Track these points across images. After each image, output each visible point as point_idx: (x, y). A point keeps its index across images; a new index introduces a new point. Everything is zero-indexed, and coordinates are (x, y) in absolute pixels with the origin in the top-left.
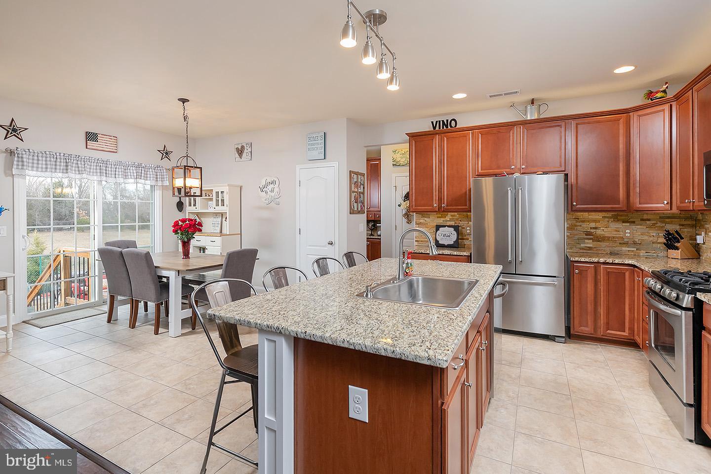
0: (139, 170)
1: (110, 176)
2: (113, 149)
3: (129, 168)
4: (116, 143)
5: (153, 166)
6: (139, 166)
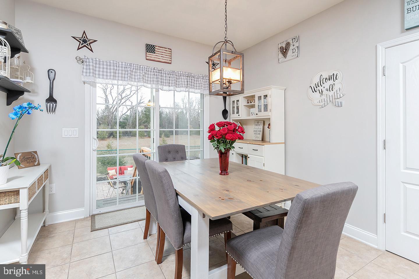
0: (190, 79)
1: (164, 84)
2: (167, 60)
3: (181, 77)
4: (170, 55)
5: (201, 76)
6: (189, 76)
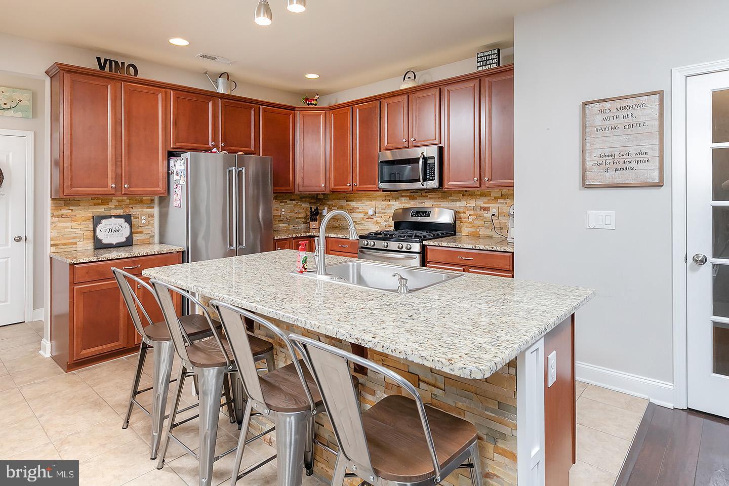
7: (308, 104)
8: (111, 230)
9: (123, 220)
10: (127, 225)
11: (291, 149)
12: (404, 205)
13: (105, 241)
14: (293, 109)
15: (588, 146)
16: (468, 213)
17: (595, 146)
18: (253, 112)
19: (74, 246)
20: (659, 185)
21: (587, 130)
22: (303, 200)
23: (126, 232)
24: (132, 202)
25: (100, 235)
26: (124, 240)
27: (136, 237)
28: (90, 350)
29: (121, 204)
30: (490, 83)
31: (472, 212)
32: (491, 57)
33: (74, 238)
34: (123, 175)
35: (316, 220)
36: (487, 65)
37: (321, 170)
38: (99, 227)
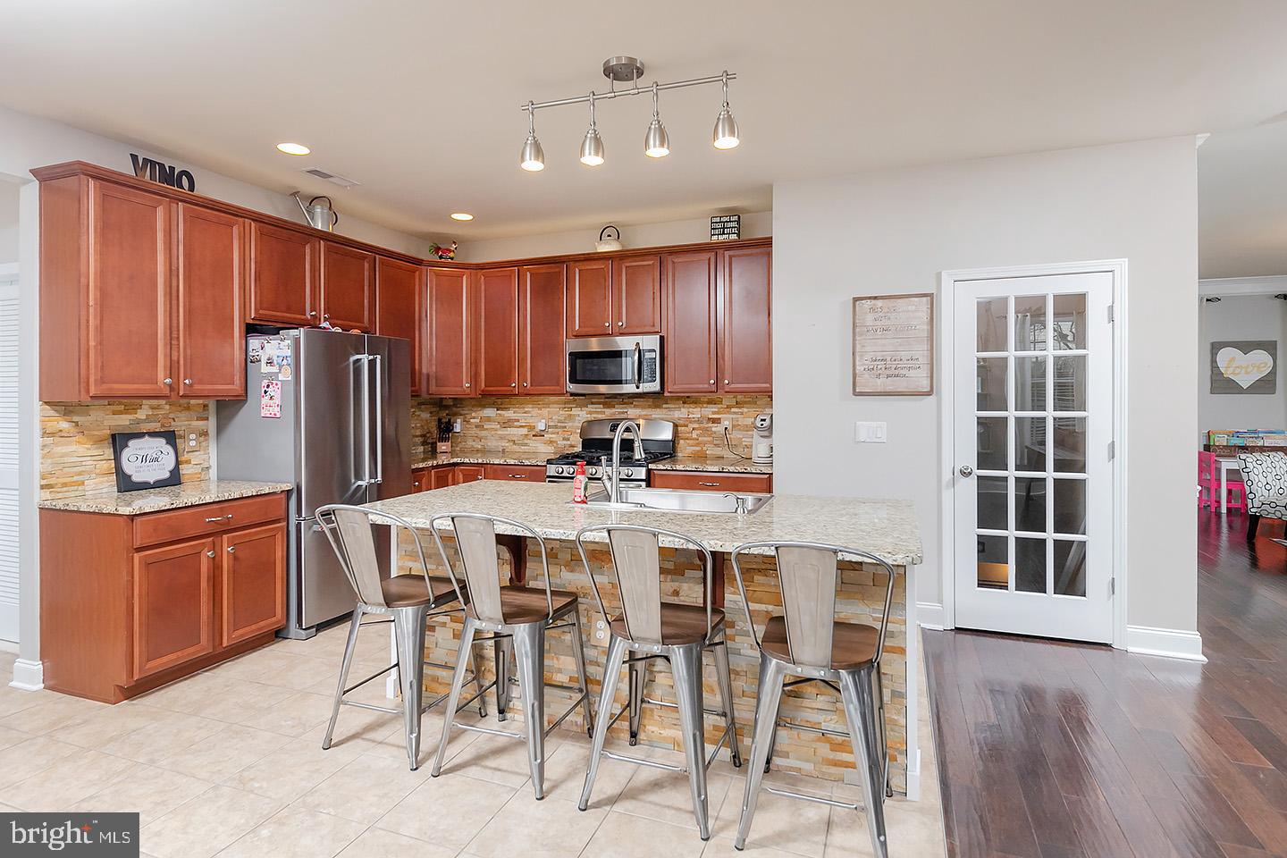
7: (441, 257)
8: (144, 459)
9: (163, 441)
10: (170, 449)
11: (417, 327)
12: (595, 416)
13: (136, 478)
14: (419, 262)
15: (858, 347)
16: (691, 426)
17: (867, 349)
18: (366, 265)
19: (80, 488)
20: (929, 394)
21: (857, 330)
22: (423, 407)
23: (168, 461)
24: (173, 408)
25: (128, 468)
26: (167, 475)
27: (185, 469)
28: (159, 661)
29: (156, 412)
30: (730, 257)
31: (696, 426)
32: (730, 225)
33: (80, 474)
34: (182, 362)
35: (446, 440)
36: (724, 234)
37: (464, 361)
38: (126, 454)
